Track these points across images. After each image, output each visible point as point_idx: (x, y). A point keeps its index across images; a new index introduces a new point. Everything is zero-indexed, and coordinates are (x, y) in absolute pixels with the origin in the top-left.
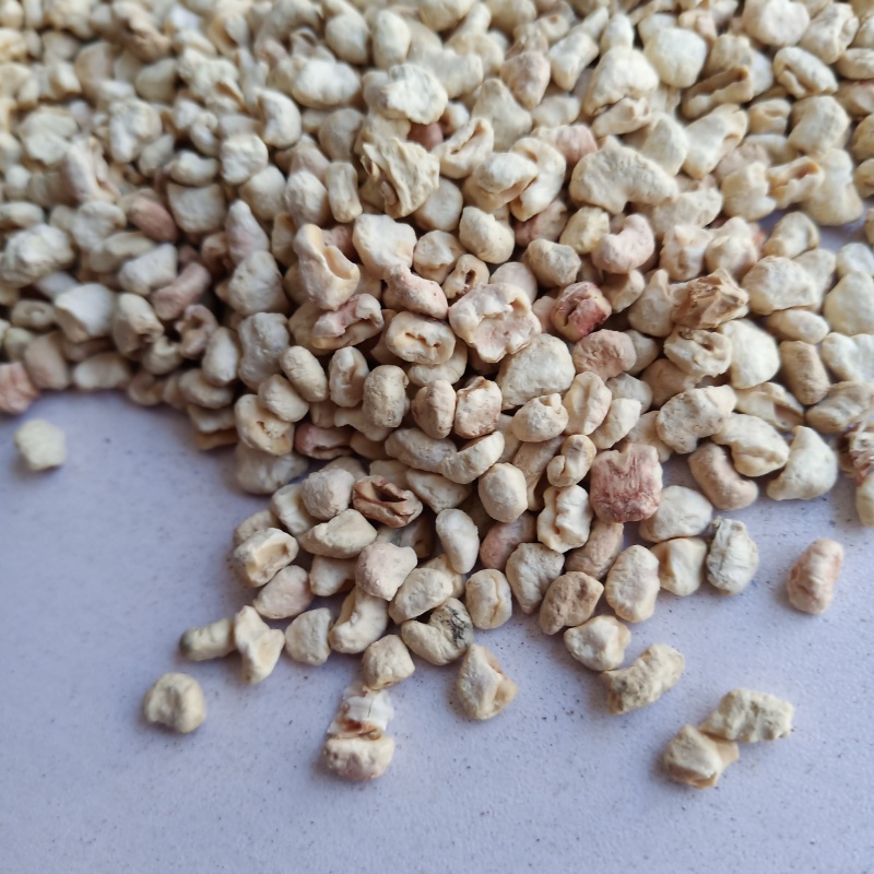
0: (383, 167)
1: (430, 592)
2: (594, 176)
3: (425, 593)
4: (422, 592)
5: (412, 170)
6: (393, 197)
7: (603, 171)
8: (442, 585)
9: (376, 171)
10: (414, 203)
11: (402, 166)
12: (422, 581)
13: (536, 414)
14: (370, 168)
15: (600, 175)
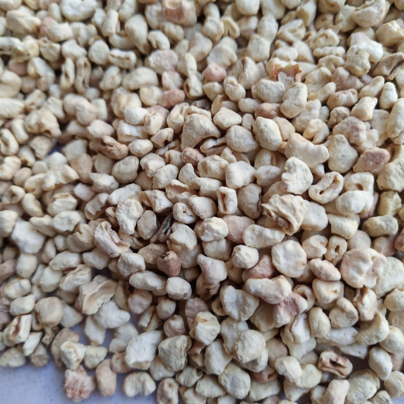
0: (276, 210)
1: (367, 393)
2: (395, 176)
3: (364, 394)
4: (362, 392)
5: (291, 206)
6: (286, 223)
7: (399, 174)
8: (372, 389)
9: (273, 214)
10: (298, 221)
11: (285, 206)
12: (361, 387)
13: (398, 296)
14: (270, 214)
15: (398, 175)
